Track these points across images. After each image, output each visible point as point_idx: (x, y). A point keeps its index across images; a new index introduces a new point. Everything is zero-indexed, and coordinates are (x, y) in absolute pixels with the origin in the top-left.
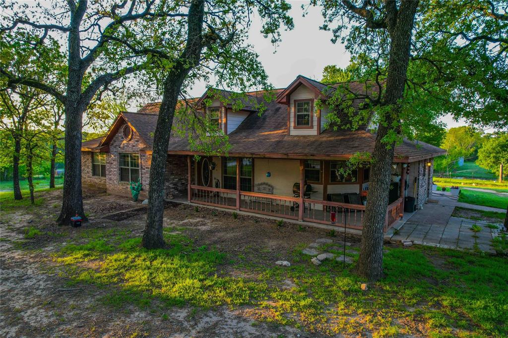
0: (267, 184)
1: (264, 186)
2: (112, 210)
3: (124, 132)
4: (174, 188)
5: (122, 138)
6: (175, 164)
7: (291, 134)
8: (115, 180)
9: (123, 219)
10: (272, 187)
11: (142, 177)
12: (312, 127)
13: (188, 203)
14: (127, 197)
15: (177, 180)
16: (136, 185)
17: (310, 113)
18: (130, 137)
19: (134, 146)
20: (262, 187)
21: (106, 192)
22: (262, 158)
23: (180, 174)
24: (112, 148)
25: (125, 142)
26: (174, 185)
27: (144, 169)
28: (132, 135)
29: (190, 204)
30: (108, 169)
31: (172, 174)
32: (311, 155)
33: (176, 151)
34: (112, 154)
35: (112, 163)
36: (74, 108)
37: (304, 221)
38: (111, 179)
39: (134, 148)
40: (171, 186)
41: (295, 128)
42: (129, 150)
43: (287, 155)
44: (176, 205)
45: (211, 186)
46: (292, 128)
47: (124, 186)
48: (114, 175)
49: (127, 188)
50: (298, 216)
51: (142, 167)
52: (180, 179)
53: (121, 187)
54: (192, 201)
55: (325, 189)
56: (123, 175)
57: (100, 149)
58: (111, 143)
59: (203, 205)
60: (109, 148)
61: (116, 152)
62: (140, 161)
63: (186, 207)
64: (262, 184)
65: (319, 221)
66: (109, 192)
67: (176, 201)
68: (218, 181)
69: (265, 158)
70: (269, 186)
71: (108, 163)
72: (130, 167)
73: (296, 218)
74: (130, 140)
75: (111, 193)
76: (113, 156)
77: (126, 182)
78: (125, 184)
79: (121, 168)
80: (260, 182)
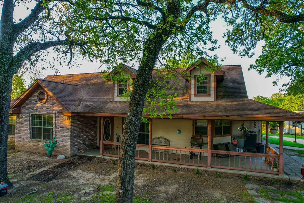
0: (163, 138)
1: (161, 139)
2: (32, 168)
3: (39, 96)
4: (83, 143)
5: (36, 102)
6: (85, 123)
7: (192, 100)
8: (25, 138)
9: (50, 179)
10: (167, 140)
11: (55, 135)
12: (210, 95)
13: (100, 156)
14: (38, 153)
15: (86, 136)
16: (50, 142)
17: (208, 85)
18: (45, 100)
19: (48, 109)
20: (159, 140)
21: (14, 149)
22: (179, 119)
23: (88, 132)
24: (23, 110)
25: (38, 105)
26: (84, 141)
27: (58, 128)
28: (47, 99)
29: (103, 157)
30: (18, 128)
31: (82, 132)
32: (226, 117)
33: (85, 113)
34: (24, 115)
35: (23, 123)
36: (5, 70)
37: (211, 168)
38: (20, 137)
39: (48, 110)
40: (81, 142)
41: (195, 95)
42: (43, 112)
43: (204, 116)
44: (91, 159)
45: (112, 140)
46: (192, 96)
47: (35, 143)
48: (25, 133)
49: (39, 145)
50: (207, 164)
51: (56, 127)
52: (88, 136)
53: (31, 144)
54: (104, 154)
55: (212, 141)
56: (35, 134)
57: (12, 111)
58: (23, 105)
59: (115, 157)
60: (20, 110)
61: (28, 113)
62: (54, 121)
63: (102, 161)
64: (159, 138)
65: (225, 167)
66: (17, 148)
67: (88, 155)
68: (119, 136)
69: (183, 119)
70: (165, 139)
71: (18, 123)
72: (42, 127)
73: (205, 165)
74: (45, 103)
75: (20, 149)
76: (24, 117)
77: (37, 140)
78: (36, 141)
79: (32, 127)
80: (157, 137)
